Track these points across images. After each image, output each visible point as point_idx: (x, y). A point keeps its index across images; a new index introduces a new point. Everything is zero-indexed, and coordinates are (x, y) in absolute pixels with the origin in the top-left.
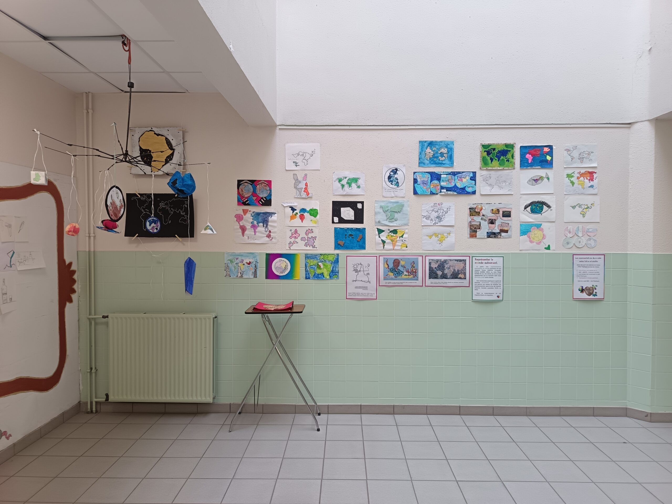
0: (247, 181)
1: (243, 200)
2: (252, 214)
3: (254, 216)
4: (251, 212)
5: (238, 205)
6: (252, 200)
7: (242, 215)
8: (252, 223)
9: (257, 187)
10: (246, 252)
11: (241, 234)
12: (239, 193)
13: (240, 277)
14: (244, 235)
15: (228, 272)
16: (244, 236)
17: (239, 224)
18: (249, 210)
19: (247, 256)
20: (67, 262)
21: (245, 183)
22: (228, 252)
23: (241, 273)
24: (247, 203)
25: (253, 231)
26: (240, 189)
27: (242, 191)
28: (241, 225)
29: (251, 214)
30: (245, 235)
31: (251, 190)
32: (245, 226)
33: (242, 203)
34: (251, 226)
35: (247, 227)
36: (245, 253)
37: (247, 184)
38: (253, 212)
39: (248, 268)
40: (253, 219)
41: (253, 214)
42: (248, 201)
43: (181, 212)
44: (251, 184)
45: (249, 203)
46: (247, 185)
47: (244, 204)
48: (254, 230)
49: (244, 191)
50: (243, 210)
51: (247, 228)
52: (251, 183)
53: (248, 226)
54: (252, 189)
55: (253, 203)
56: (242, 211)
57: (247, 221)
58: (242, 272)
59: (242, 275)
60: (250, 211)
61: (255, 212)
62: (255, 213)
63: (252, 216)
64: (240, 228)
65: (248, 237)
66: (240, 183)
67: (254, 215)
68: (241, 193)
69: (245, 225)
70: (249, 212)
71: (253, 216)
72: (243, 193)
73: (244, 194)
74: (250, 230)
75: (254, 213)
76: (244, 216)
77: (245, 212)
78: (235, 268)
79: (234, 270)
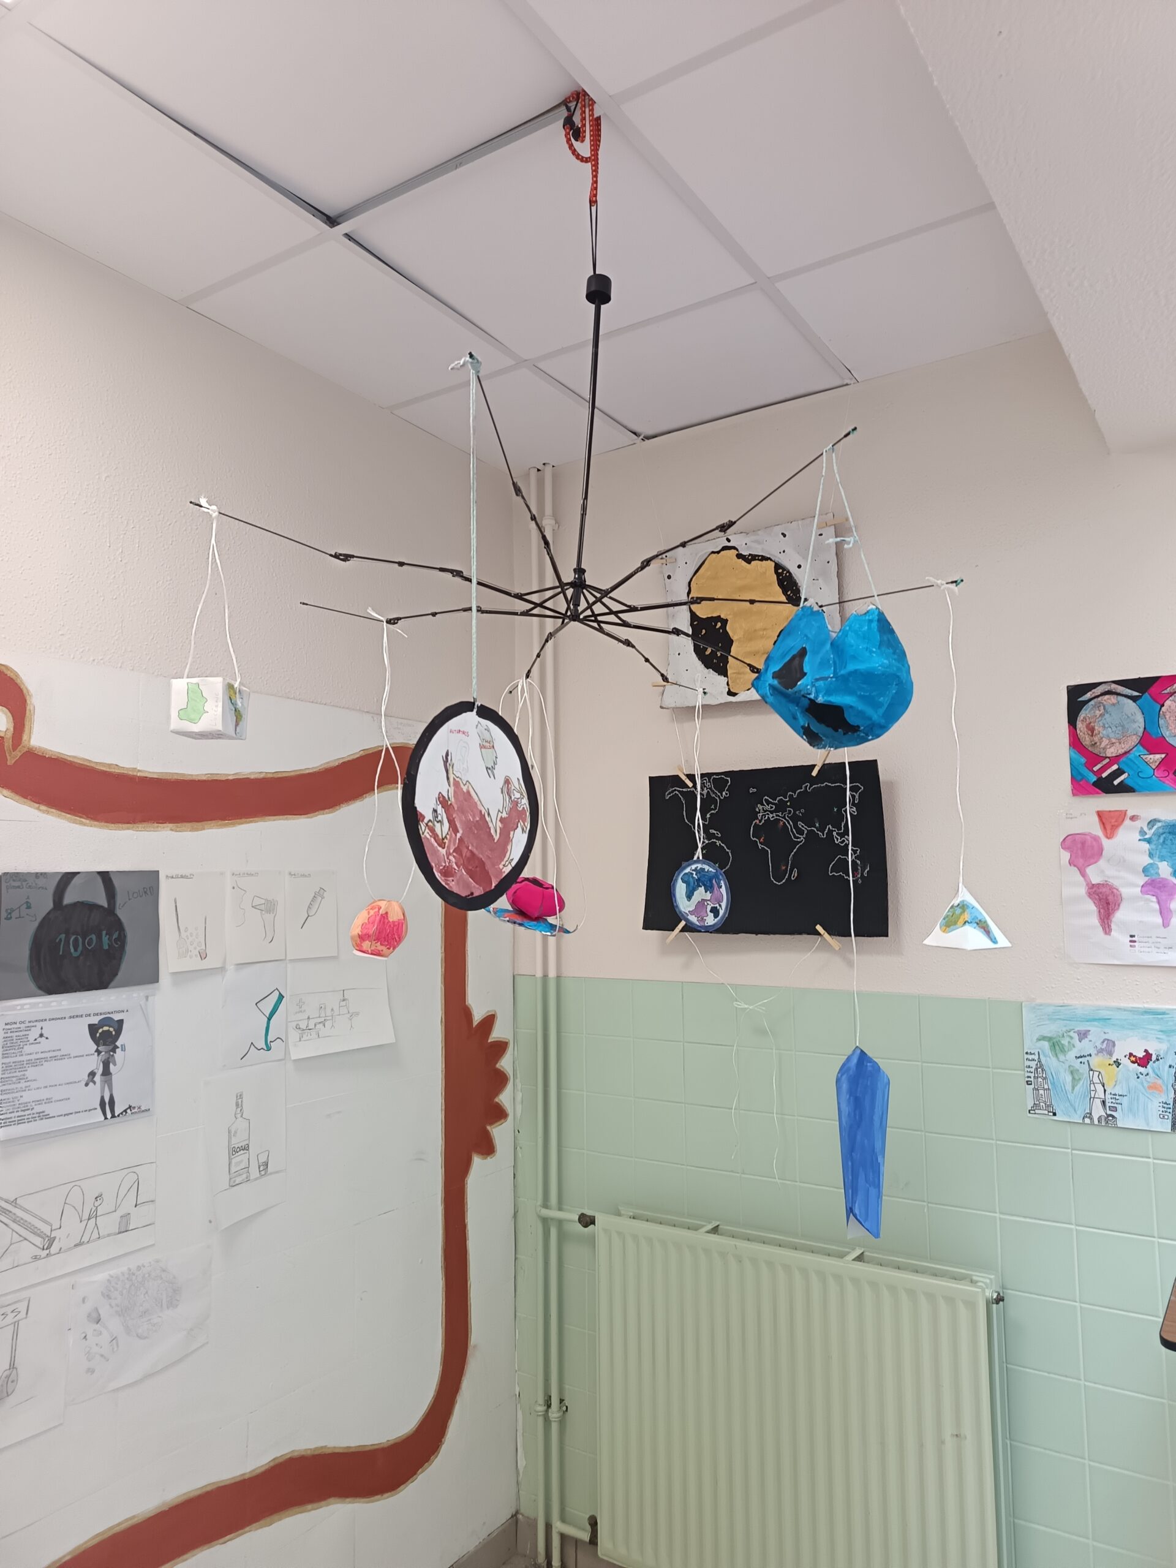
0: (1114, 686)
1: (1095, 769)
2: (1146, 829)
3: (1155, 838)
4: (1142, 824)
5: (1074, 794)
6: (1143, 767)
7: (1096, 839)
8: (1145, 870)
9: (1164, 709)
10: (1123, 1005)
11: (1094, 920)
12: (1075, 742)
13: (1103, 1123)
14: (1109, 926)
15: (1041, 1092)
16: (1113, 933)
17: (1082, 879)
18: (1130, 813)
19: (1133, 1026)
20: (478, 1016)
21: (1107, 697)
22: (1039, 1001)
23: (1104, 1102)
24: (1116, 782)
25: (1157, 906)
26: (1080, 725)
27: (1092, 730)
28: (1094, 881)
29: (1142, 832)
30: (1113, 926)
31: (1134, 721)
32: (1111, 888)
33: (1094, 784)
34: (1142, 886)
35: (1125, 891)
36: (1119, 1009)
37: (1113, 699)
38: (1152, 823)
39: (1142, 1083)
40: (1151, 855)
41: (1150, 829)
42: (1123, 772)
43: (834, 833)
44: (1134, 699)
45: (1130, 783)
46: (1114, 705)
47: (1106, 786)
48: (1159, 903)
49: (1101, 729)
50: (1100, 814)
51: (1124, 896)
52: (1136, 694)
53: (1129, 885)
54: (1140, 718)
55: (1149, 781)
56: (1096, 818)
57: (1122, 863)
58: (1108, 1096)
59: (1109, 1112)
60: (1133, 818)
61: (1159, 821)
62: (1159, 824)
63: (1145, 840)
64: (1090, 895)
65: (1132, 936)
66: (1077, 697)
67: (1154, 834)
68: (1086, 740)
69: (1115, 883)
70: (1127, 822)
71: (1149, 841)
72: (1096, 739)
73: (1103, 745)
74: (1142, 903)
75: (1156, 827)
76: (1105, 842)
77: (1110, 822)
78: (1074, 1078)
79: (1069, 1087)
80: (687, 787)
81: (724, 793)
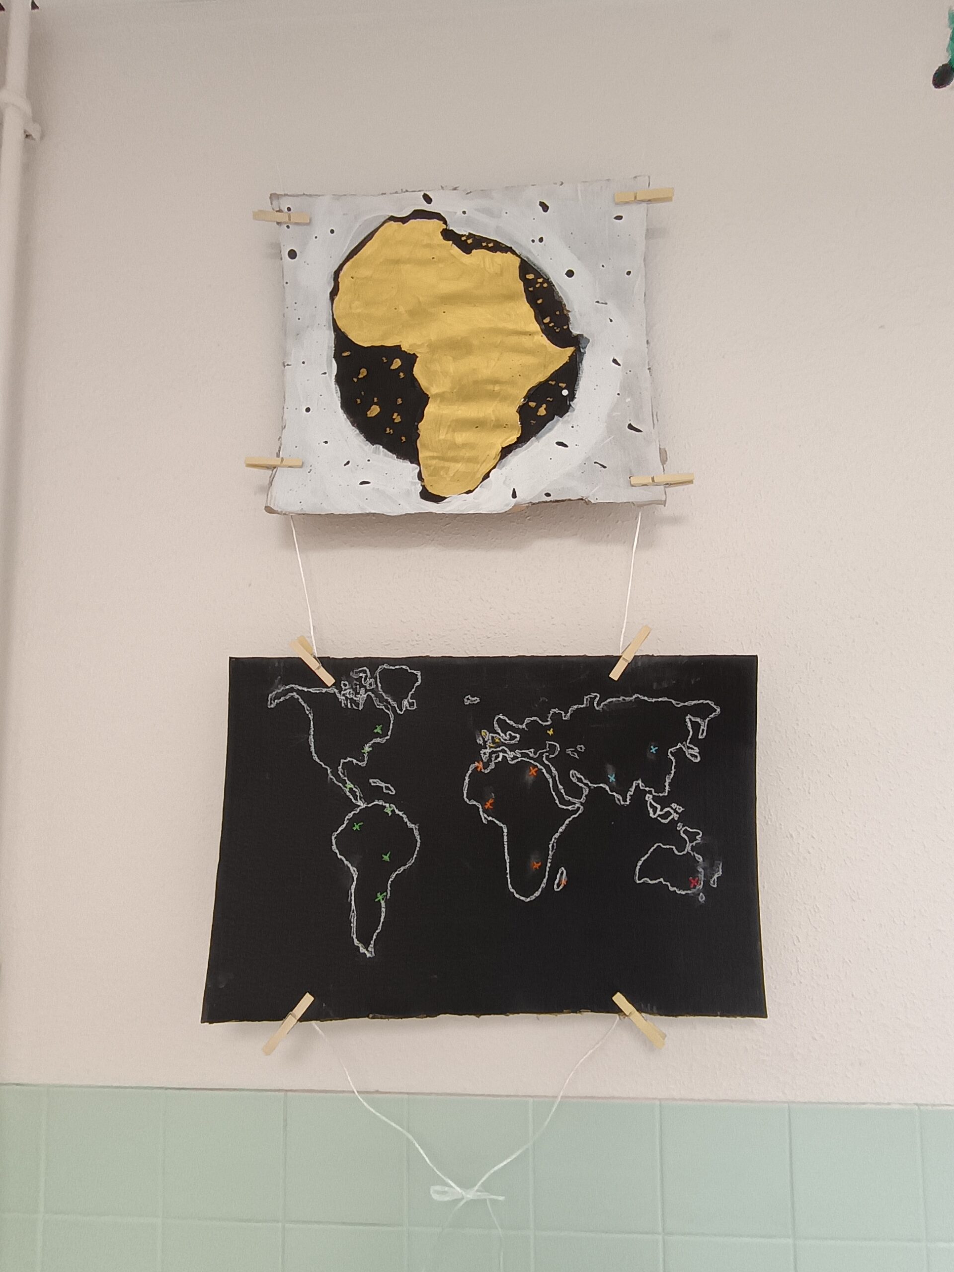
80: (322, 684)
81: (405, 703)
